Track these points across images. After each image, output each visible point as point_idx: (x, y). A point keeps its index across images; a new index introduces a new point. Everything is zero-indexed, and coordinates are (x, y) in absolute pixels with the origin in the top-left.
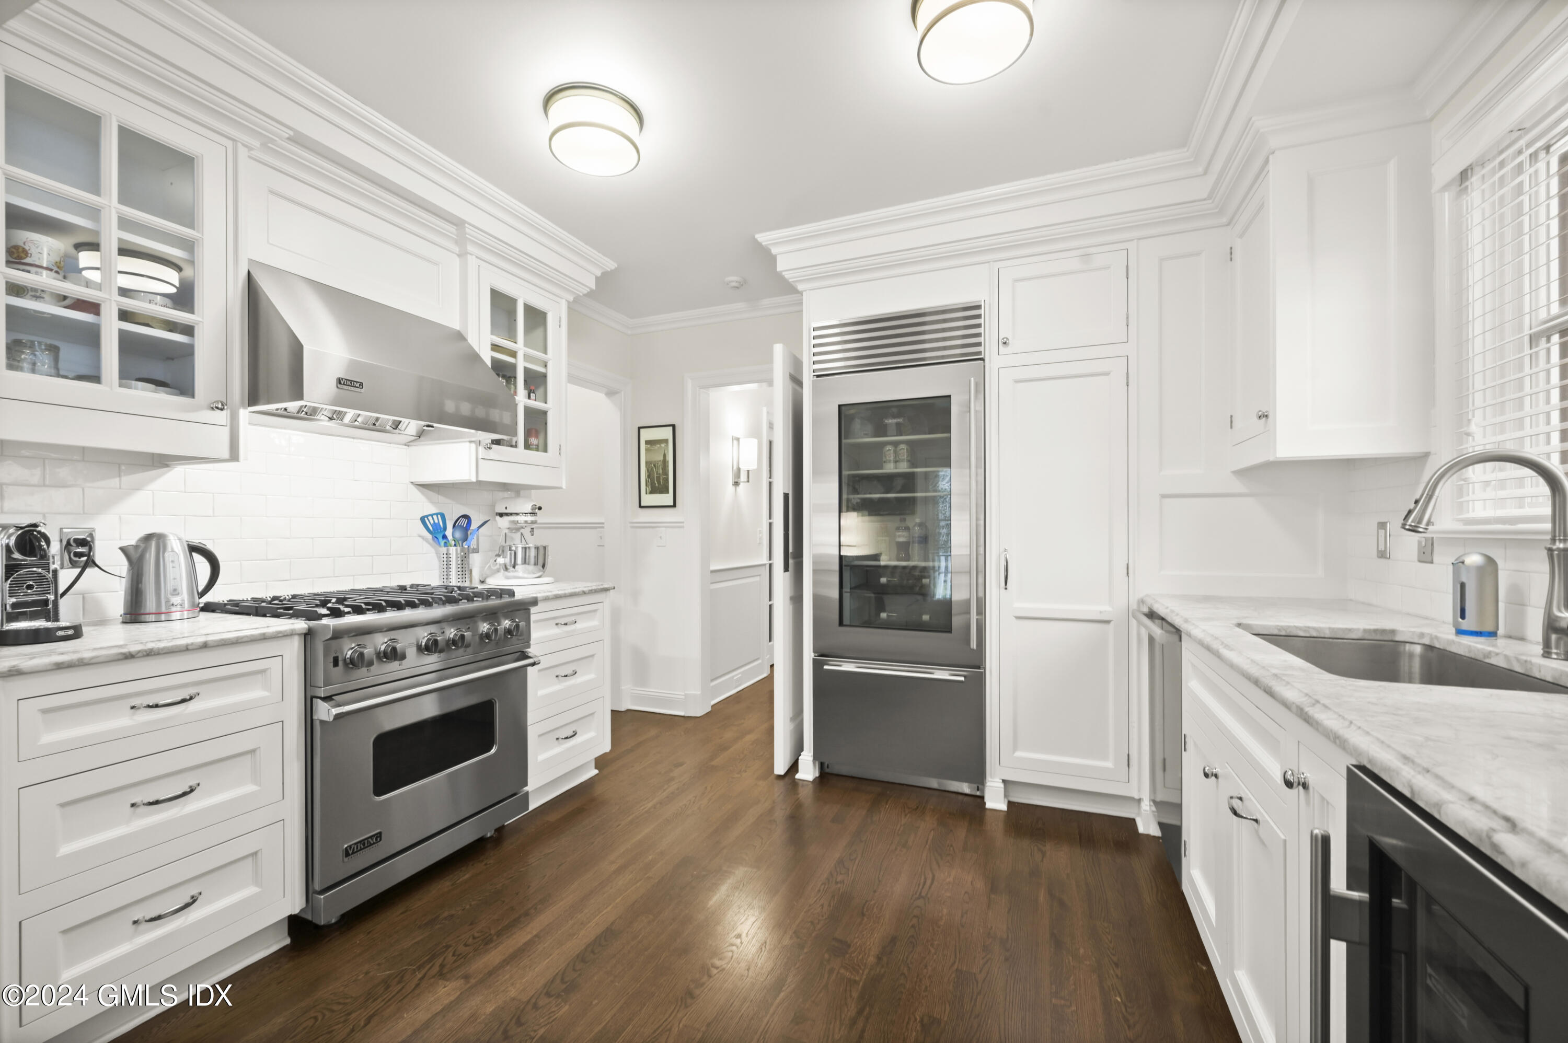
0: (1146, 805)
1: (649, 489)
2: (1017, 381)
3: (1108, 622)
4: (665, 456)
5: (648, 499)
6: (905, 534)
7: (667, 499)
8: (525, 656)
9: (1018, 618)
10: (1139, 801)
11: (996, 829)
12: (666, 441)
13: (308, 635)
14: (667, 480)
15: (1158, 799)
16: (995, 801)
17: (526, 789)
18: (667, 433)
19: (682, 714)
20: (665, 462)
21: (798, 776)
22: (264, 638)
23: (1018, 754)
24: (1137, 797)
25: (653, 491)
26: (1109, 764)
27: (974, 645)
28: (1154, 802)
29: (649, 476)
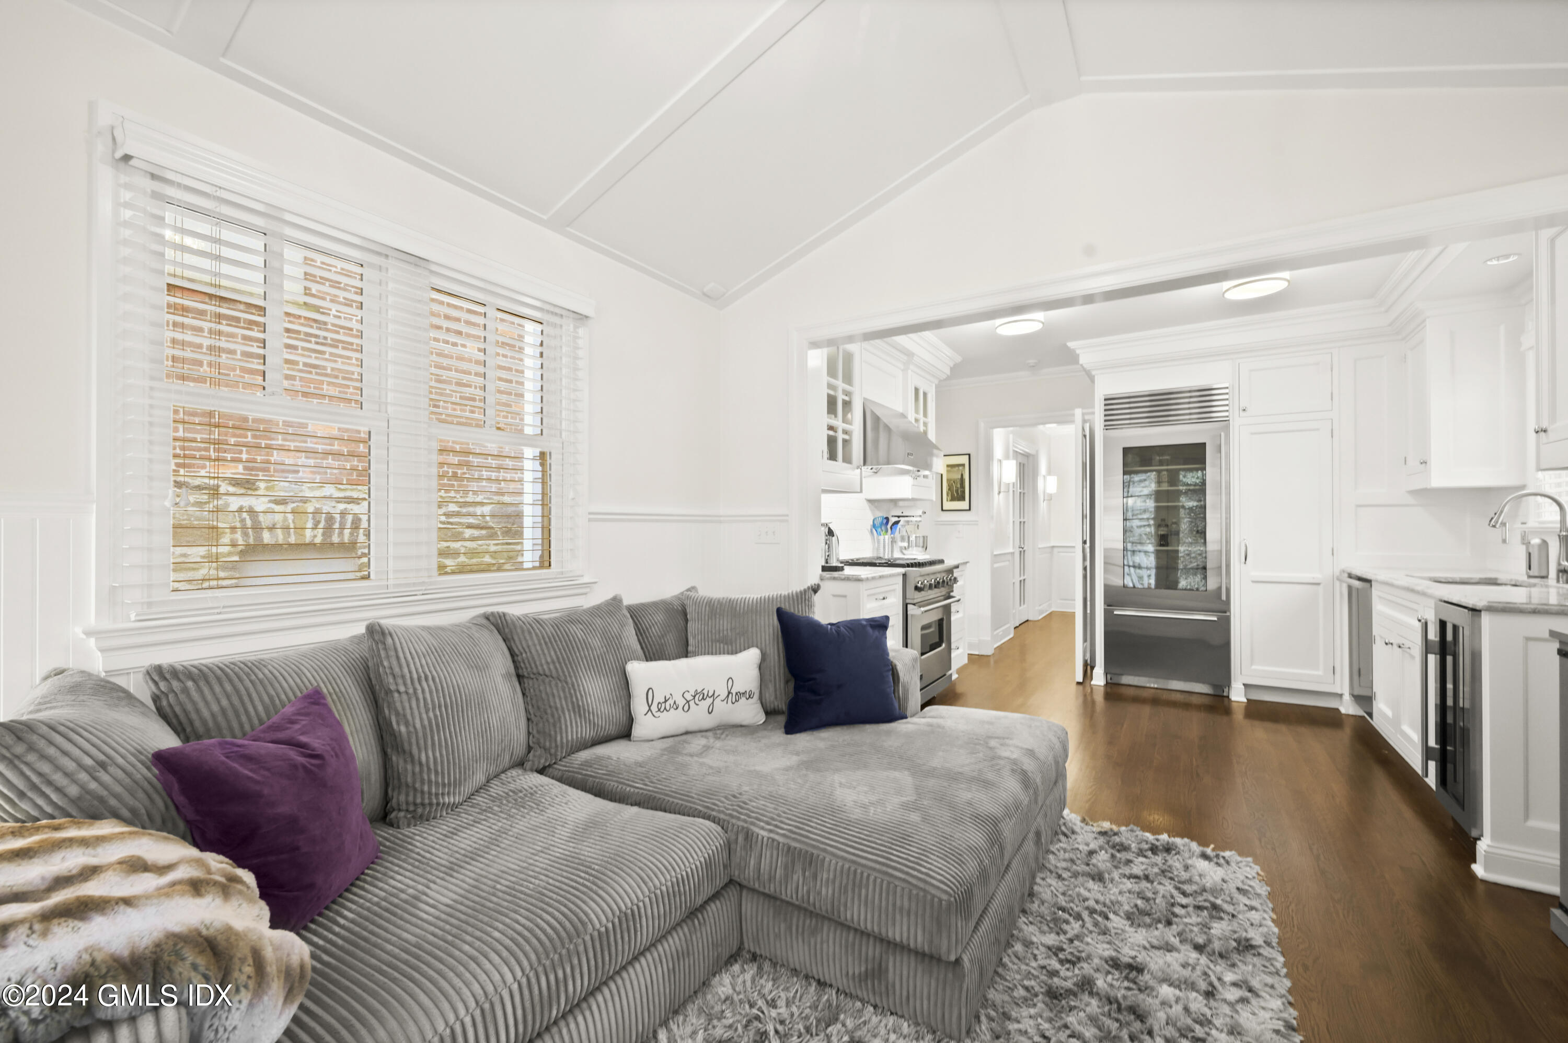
0: (1347, 697)
1: (949, 498)
2: (1252, 434)
3: (1318, 584)
4: (962, 475)
5: (948, 505)
6: (1165, 529)
7: (964, 505)
8: (949, 597)
9: (1254, 582)
10: (1341, 696)
11: (1239, 715)
12: (963, 465)
13: (904, 575)
14: (964, 492)
15: (1356, 693)
16: (1237, 695)
17: (950, 672)
18: (965, 460)
19: (977, 653)
20: (962, 480)
21: (1093, 683)
22: (881, 577)
23: (1254, 667)
24: (1339, 692)
25: (953, 499)
26: (1320, 673)
27: (1224, 598)
28: (1353, 696)
29: (950, 488)
